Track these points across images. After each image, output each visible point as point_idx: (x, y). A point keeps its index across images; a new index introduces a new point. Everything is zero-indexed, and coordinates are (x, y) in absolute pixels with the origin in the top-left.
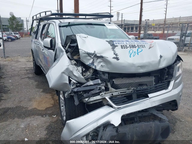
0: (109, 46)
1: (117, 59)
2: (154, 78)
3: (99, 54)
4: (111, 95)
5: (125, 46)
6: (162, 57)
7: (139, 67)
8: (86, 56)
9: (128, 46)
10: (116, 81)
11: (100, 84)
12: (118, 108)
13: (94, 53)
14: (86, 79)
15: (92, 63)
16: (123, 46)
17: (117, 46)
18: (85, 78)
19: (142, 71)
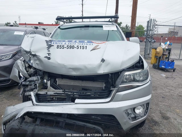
0: (45, 45)
1: (49, 58)
2: (104, 85)
3: (34, 52)
4: (45, 94)
5: (62, 46)
6: (105, 61)
7: (71, 70)
8: (25, 54)
9: (65, 46)
10: (59, 82)
11: (35, 81)
12: (36, 105)
13: (30, 51)
14: (29, 75)
15: (29, 61)
16: (60, 46)
17: (53, 46)
18: (28, 73)
19: (74, 73)
